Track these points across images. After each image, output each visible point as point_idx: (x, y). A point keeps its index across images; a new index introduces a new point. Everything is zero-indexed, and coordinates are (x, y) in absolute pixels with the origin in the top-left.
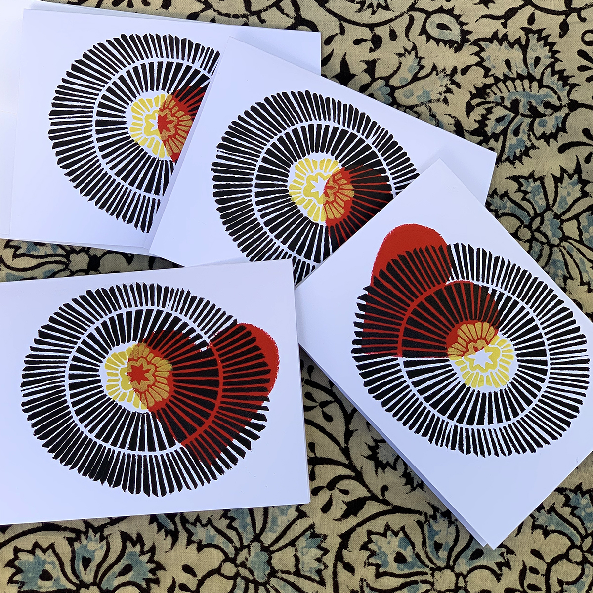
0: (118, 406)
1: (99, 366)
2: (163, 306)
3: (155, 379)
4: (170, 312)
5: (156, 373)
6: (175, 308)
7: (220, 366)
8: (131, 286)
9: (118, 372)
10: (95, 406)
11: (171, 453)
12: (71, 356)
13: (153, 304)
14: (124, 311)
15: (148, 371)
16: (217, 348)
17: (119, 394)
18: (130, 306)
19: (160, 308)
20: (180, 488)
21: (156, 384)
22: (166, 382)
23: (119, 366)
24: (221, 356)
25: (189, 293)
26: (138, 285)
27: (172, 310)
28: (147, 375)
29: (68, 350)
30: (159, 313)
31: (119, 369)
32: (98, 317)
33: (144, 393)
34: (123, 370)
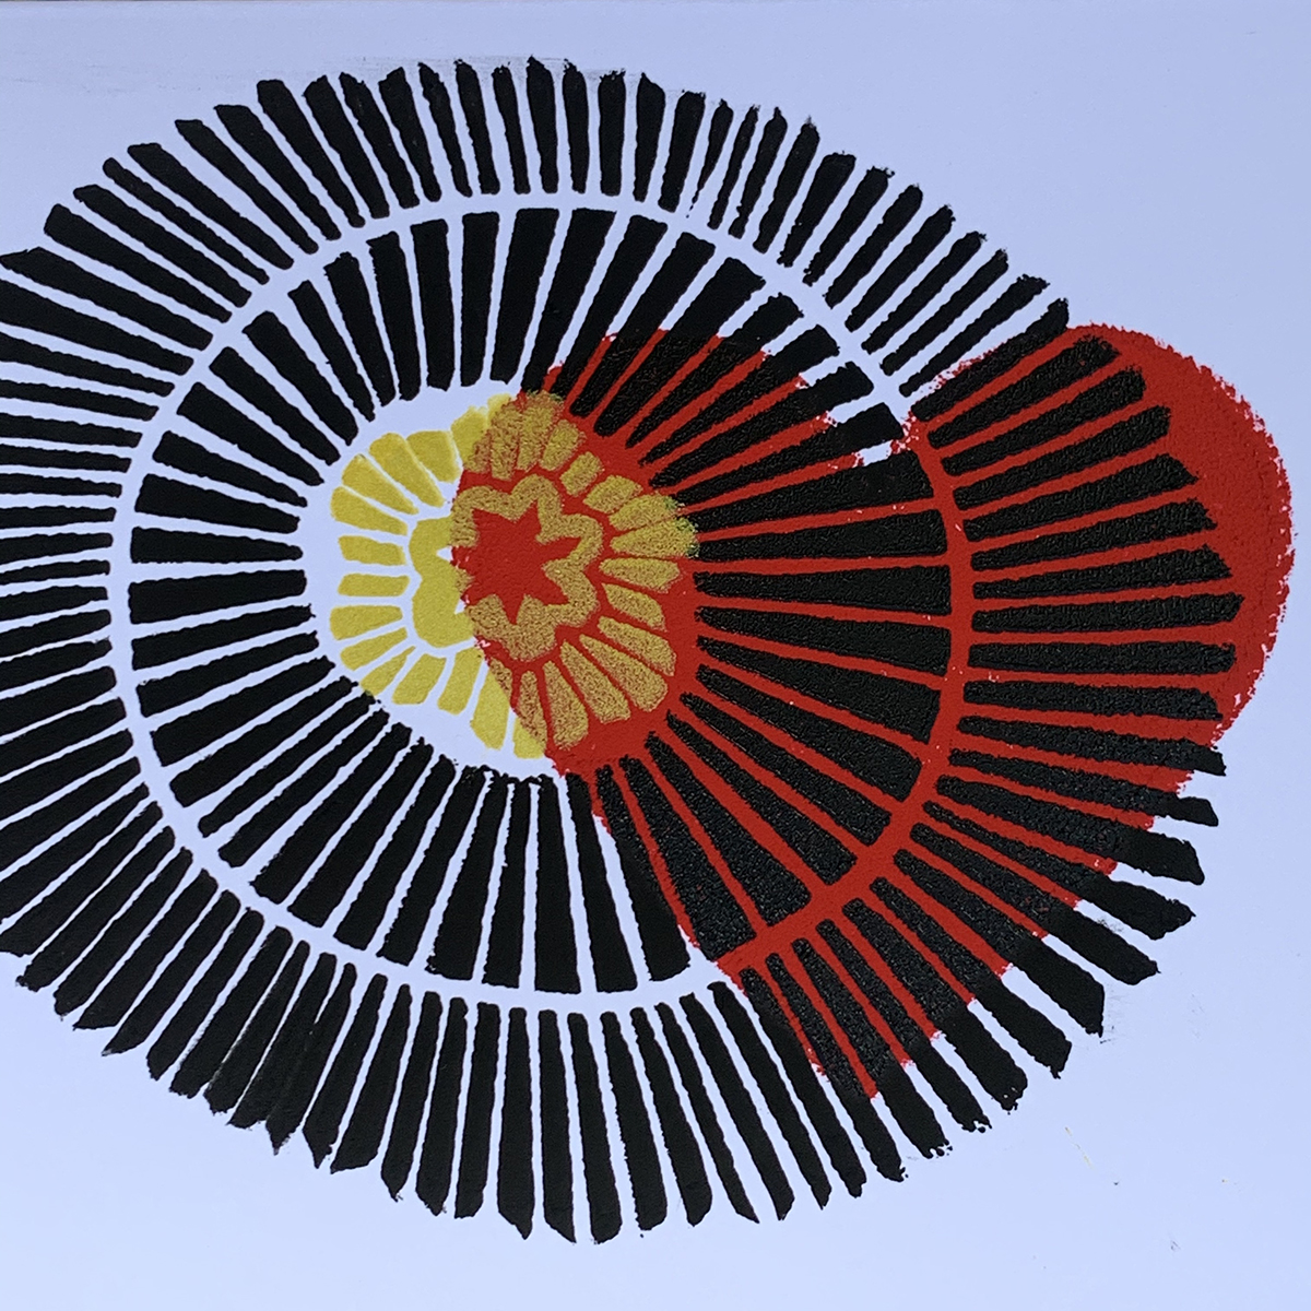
0: (387, 729)
1: (302, 502)
2: (669, 201)
3: (602, 596)
4: (703, 233)
5: (608, 566)
6: (731, 214)
7: (958, 554)
8: (502, 78)
9: (402, 542)
10: (265, 718)
11: (663, 1010)
12: (151, 433)
13: (611, 185)
14: (452, 208)
15: (564, 546)
16: (950, 451)
17: (399, 662)
18: (490, 184)
19: (651, 209)
20: (697, 1208)
21: (604, 624)
22: (654, 615)
23: (409, 511)
24: (965, 498)
25: (809, 136)
26: (537, 71)
27: (714, 222)
28: (555, 570)
29: (139, 396)
30: (644, 234)
31: (410, 523)
32: (314, 232)
33: (536, 666)
34: (426, 534)
